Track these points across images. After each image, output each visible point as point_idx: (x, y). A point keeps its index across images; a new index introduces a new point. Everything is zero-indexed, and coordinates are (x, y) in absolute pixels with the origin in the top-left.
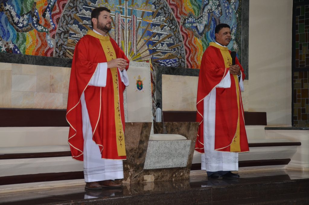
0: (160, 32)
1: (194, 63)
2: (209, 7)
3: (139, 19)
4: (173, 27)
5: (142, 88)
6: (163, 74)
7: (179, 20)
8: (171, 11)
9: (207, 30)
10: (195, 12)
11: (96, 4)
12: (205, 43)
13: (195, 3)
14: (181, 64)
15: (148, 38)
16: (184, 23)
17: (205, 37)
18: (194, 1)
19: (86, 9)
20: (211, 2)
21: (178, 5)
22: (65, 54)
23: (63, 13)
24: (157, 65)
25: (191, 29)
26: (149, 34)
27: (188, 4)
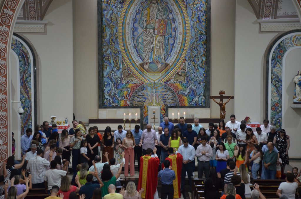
0: (168, 96)
1: (183, 104)
2: (190, 87)
3: (159, 93)
4: (174, 94)
5: (155, 113)
6: (169, 108)
7: (176, 92)
8: (172, 90)
9: (189, 93)
10: (183, 89)
11: (144, 91)
12: (188, 98)
14: (177, 105)
15: (163, 98)
16: (178, 93)
17: (188, 96)
18: (183, 86)
19: (140, 93)
20: (191, 85)
21: (176, 88)
22: (132, 105)
23: (132, 95)
24: (167, 106)
25: (182, 94)
26: (163, 97)
27: (180, 87)
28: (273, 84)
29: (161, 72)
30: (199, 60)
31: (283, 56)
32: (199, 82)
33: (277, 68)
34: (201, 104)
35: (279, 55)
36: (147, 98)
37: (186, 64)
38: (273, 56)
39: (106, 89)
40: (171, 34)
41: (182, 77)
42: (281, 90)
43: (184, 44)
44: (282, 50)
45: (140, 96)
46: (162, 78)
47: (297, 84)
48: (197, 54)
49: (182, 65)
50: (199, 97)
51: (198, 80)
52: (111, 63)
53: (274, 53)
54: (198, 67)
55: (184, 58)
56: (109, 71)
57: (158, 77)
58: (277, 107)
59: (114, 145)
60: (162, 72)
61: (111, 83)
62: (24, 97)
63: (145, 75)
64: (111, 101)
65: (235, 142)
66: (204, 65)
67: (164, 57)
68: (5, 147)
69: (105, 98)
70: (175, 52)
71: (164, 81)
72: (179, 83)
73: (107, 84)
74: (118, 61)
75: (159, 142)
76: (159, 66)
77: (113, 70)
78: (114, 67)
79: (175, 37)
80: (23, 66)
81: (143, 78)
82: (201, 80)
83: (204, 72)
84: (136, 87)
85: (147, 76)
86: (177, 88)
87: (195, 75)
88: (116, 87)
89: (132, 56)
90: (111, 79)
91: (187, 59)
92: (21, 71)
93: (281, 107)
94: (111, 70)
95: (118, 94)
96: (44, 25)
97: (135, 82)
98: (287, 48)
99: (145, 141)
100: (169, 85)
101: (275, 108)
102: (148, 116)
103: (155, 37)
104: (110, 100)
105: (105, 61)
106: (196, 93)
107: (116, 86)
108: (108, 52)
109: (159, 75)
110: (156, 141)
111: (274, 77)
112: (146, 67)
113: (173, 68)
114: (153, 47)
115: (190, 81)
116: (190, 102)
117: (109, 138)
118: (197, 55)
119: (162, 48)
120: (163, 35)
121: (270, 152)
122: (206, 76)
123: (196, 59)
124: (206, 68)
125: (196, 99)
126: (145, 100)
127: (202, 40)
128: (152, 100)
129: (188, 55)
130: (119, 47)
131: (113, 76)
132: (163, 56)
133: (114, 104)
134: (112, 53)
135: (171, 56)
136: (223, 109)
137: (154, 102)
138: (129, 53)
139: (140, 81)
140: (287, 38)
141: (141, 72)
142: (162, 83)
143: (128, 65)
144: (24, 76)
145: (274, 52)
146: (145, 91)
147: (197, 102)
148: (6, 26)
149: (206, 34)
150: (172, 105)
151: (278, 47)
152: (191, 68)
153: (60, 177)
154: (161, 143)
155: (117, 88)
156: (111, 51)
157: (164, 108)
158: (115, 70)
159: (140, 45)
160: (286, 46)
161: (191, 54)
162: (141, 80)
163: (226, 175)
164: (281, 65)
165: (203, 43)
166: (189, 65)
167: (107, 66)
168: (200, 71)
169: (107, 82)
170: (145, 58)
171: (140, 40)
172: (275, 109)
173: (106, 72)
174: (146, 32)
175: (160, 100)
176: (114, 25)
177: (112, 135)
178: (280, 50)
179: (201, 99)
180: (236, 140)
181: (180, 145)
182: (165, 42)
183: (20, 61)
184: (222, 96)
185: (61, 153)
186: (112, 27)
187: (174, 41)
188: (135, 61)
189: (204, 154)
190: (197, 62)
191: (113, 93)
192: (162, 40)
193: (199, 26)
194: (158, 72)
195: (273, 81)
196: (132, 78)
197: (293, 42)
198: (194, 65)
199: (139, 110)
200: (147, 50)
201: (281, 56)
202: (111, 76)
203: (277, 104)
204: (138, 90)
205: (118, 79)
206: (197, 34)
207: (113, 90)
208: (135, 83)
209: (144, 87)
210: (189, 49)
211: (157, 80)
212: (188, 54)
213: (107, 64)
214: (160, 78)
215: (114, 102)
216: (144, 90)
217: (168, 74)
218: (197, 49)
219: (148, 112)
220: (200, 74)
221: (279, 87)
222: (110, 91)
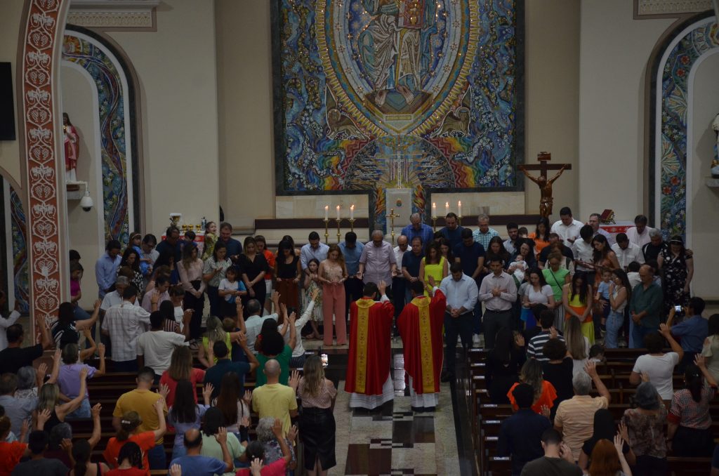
1: (464, 184)
2: (479, 144)
3: (411, 160)
4: (443, 162)
5: (401, 205)
6: (433, 193)
7: (448, 157)
8: (440, 151)
9: (477, 159)
10: (464, 148)
11: (375, 155)
12: (476, 169)
13: (465, 143)
14: (450, 185)
15: (418, 172)
16: (453, 158)
17: (476, 165)
18: (463, 142)
19: (367, 160)
20: (481, 141)
21: (447, 147)
22: (351, 187)
23: (350, 164)
24: (428, 187)
25: (461, 161)
26: (420, 168)
27: (457, 145)
28: (667, 135)
29: (413, 113)
30: (499, 83)
31: (688, 70)
32: (499, 133)
33: (674, 98)
34: (505, 181)
35: (680, 68)
36: (384, 172)
37: (469, 94)
38: (667, 70)
39: (292, 153)
40: (435, 25)
41: (460, 122)
42: (685, 147)
43: (463, 47)
44: (685, 56)
45: (368, 166)
46: (416, 126)
48: (494, 70)
49: (461, 96)
50: (499, 166)
51: (497, 129)
52: (301, 95)
53: (668, 65)
54: (496, 100)
55: (465, 80)
56: (298, 112)
57: (407, 123)
58: (675, 185)
59: (299, 276)
60: (415, 113)
61: (301, 138)
62: (109, 171)
63: (377, 118)
64: (304, 178)
65: (570, 267)
66: (510, 93)
67: (421, 77)
68: (54, 282)
69: (290, 172)
70: (444, 65)
71: (421, 133)
72: (455, 136)
73: (294, 141)
74: (318, 89)
75: (400, 268)
76: (410, 98)
77: (305, 110)
78: (308, 101)
79: (444, 33)
80: (106, 103)
81: (373, 127)
82: (504, 129)
83: (510, 111)
84: (358, 147)
85: (382, 122)
86: (451, 147)
87: (490, 118)
88: (313, 147)
89: (349, 76)
90: (302, 130)
91: (472, 81)
92: (102, 113)
93: (684, 186)
94: (302, 110)
95: (318, 164)
96: (150, 11)
97: (356, 136)
98: (698, 51)
99: (369, 268)
100: (431, 141)
101: (670, 188)
102: (386, 210)
103: (399, 34)
104: (301, 177)
105: (288, 89)
106: (492, 159)
107: (313, 144)
108: (295, 69)
109: (409, 118)
110: (394, 267)
111: (669, 118)
112: (381, 101)
113: (441, 103)
114: (395, 57)
115: (480, 131)
116: (480, 178)
117: (290, 260)
118: (493, 72)
119: (416, 59)
120: (418, 27)
121: (645, 288)
122: (515, 120)
123: (493, 81)
124: (516, 100)
125: (494, 172)
126: (379, 175)
127: (505, 38)
128: (394, 175)
129: (474, 72)
130: (318, 57)
131: (307, 123)
132: (418, 77)
133: (309, 186)
134: (304, 71)
135: (436, 76)
136: (546, 193)
137: (399, 181)
138: (342, 69)
139: (367, 133)
140: (699, 30)
141: (369, 114)
142: (416, 136)
143: (339, 98)
144: (108, 125)
145: (668, 61)
146: (378, 156)
147: (495, 179)
148: (47, 14)
149: (515, 25)
150: (441, 185)
151: (676, 49)
152: (481, 103)
153: (171, 349)
154: (406, 271)
155: (315, 150)
156: (301, 66)
157: (421, 194)
158: (310, 108)
159: (366, 52)
160: (696, 46)
161: (481, 70)
162: (370, 131)
163: (532, 339)
164: (684, 91)
165: (507, 45)
166: (477, 95)
167: (292, 100)
168: (501, 108)
169: (294, 136)
170: (377, 80)
171: (367, 41)
172: (672, 190)
173: (291, 115)
174: (379, 22)
175: (412, 175)
176: (306, 8)
177: (297, 255)
178: (681, 57)
179: (504, 172)
180: (571, 263)
181: (444, 275)
182: (422, 44)
183: (100, 92)
184: (544, 163)
185: (183, 296)
186: (302, 11)
187: (443, 41)
188: (355, 87)
189: (497, 295)
190: (493, 88)
191: (306, 161)
192: (416, 40)
193: (499, 6)
194: (408, 112)
195: (667, 127)
196: (349, 127)
197: (712, 36)
198: (487, 96)
199: (365, 198)
200: (382, 64)
201: (684, 71)
202: (303, 123)
203: (675, 181)
204: (363, 153)
205: (318, 129)
206: (495, 24)
207: (308, 154)
208: (356, 139)
209: (376, 148)
210: (476, 58)
211: (404, 129)
212: (475, 70)
213: (294, 97)
214: (411, 125)
215: (310, 181)
216: (377, 153)
217: (428, 117)
218: (495, 60)
219: (385, 203)
220: (502, 114)
221: (679, 140)
222: (301, 157)
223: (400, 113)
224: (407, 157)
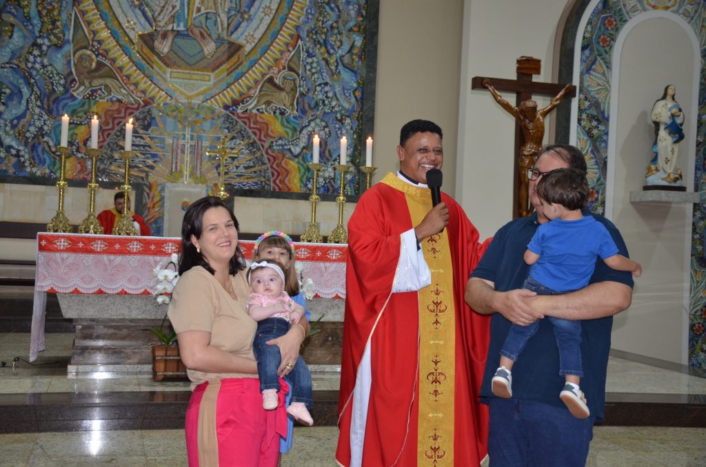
0: (234, 155)
1: (284, 186)
2: (310, 129)
3: (206, 143)
4: (255, 150)
6: (236, 196)
7: (263, 143)
8: (251, 134)
9: (305, 151)
10: (288, 135)
11: (150, 130)
12: (302, 165)
13: (289, 125)
14: (264, 187)
16: (270, 147)
17: (303, 159)
18: (286, 124)
19: (136, 137)
20: (313, 124)
21: (263, 129)
22: (107, 177)
23: (108, 140)
24: (230, 187)
25: (282, 152)
27: (277, 127)
28: (584, 128)
29: (213, 71)
30: (341, 42)
31: (613, 40)
32: (339, 116)
33: (595, 77)
35: (604, 34)
36: (162, 158)
37: (298, 52)
38: (588, 35)
39: (8, 113)
41: (283, 94)
42: (606, 147)
44: (611, 18)
46: (217, 92)
47: (662, 127)
48: (336, 22)
49: (287, 54)
51: (336, 109)
52: (28, 19)
53: (589, 28)
54: (337, 66)
55: (294, 32)
56: (22, 48)
57: (204, 86)
60: (217, 71)
61: (25, 91)
64: (27, 156)
66: (357, 60)
67: (228, 19)
69: (2, 144)
70: (263, 6)
71: (224, 103)
72: (275, 113)
73: (12, 94)
74: (59, 14)
76: (209, 48)
77: (35, 44)
78: (40, 32)
81: (148, 86)
82: (347, 110)
83: (355, 85)
84: (122, 115)
85: (165, 80)
86: (268, 129)
87: (326, 92)
88: (46, 107)
89: (113, 2)
90: (27, 77)
91: (304, 34)
93: (603, 203)
94: (30, 45)
95: (53, 135)
97: (120, 97)
98: (627, 13)
100: (239, 117)
102: (163, 217)
104: (22, 153)
106: (327, 152)
107: (45, 102)
109: (207, 78)
111: (587, 103)
112: (164, 47)
113: (256, 62)
115: (312, 109)
116: (308, 180)
118: (335, 25)
122: (362, 98)
123: (334, 38)
124: (364, 71)
125: (328, 172)
126: (155, 162)
128: (179, 164)
129: (307, 22)
131: (38, 66)
132: (224, 17)
133: (34, 170)
135: (252, 20)
137: (186, 173)
139: (139, 94)
141: (145, 64)
142: (217, 107)
143: (95, 33)
145: (589, 23)
146: (153, 131)
147: (329, 182)
150: (249, 184)
151: (600, 6)
152: (315, 68)
155: (49, 112)
158: (44, 44)
160: (624, 6)
161: (319, 21)
162: (144, 92)
164: (608, 67)
166: (310, 55)
167: (13, 25)
168: (343, 79)
169: (13, 84)
170: (159, 15)
173: (8, 50)
175: (206, 166)
178: (607, 17)
188: (122, 19)
190: (333, 49)
191: (32, 129)
194: (204, 69)
195: (584, 116)
196: (108, 81)
198: (324, 59)
201: (608, 39)
202: (30, 65)
205: (57, 78)
207: (36, 117)
208: (119, 101)
209: (151, 118)
211: (198, 95)
212: (308, 19)
213: (15, 21)
214: (210, 89)
215: (37, 161)
216: (152, 128)
217: (236, 80)
218: (338, 7)
219: (162, 206)
220: (344, 89)
221: (600, 136)
222: (23, 121)
223: (193, 70)
224: (200, 138)
